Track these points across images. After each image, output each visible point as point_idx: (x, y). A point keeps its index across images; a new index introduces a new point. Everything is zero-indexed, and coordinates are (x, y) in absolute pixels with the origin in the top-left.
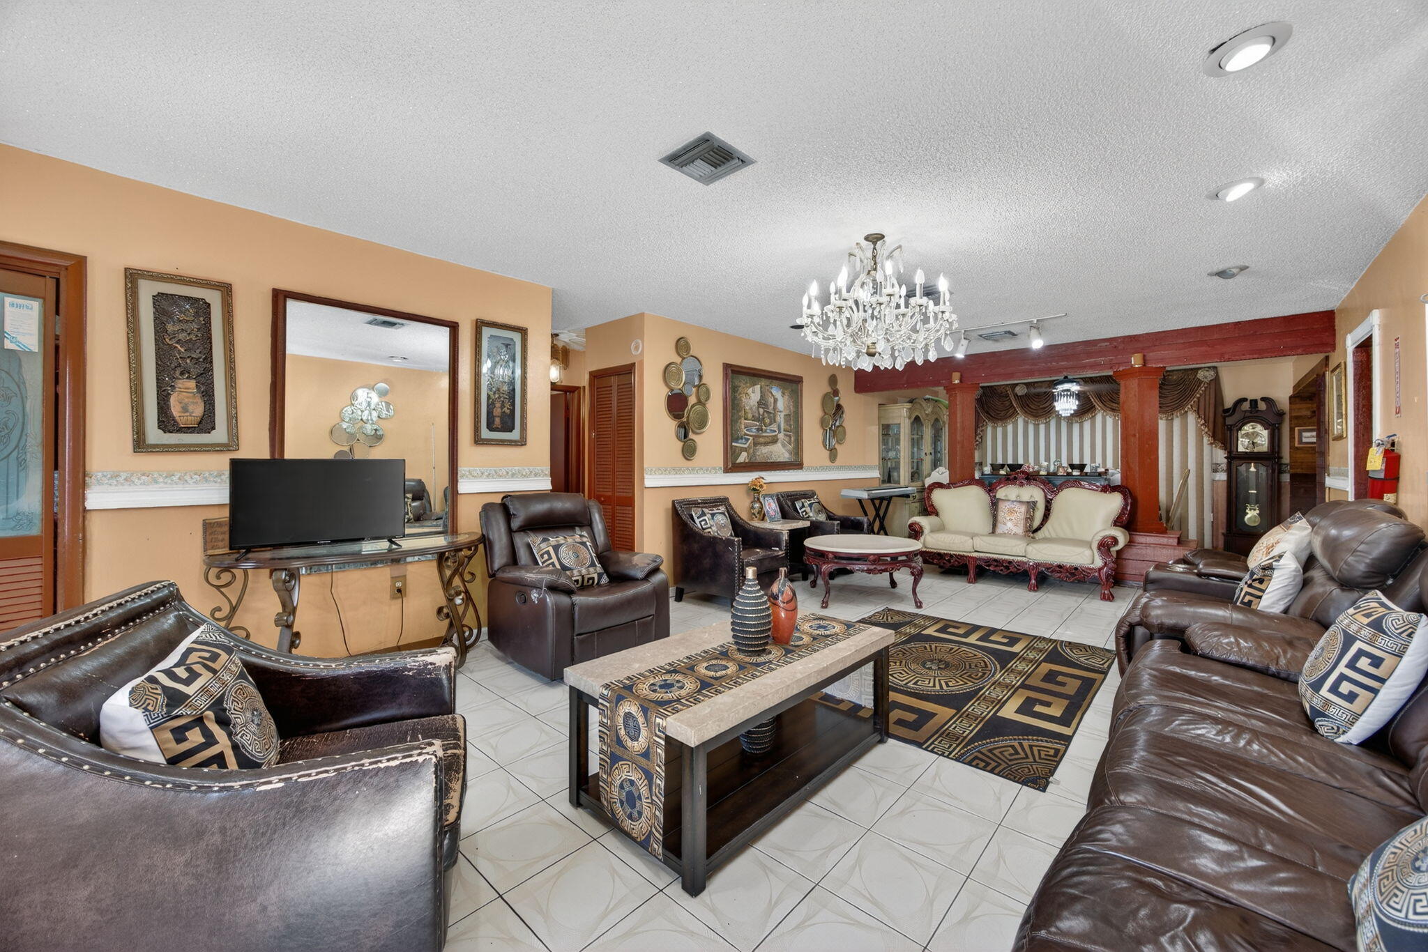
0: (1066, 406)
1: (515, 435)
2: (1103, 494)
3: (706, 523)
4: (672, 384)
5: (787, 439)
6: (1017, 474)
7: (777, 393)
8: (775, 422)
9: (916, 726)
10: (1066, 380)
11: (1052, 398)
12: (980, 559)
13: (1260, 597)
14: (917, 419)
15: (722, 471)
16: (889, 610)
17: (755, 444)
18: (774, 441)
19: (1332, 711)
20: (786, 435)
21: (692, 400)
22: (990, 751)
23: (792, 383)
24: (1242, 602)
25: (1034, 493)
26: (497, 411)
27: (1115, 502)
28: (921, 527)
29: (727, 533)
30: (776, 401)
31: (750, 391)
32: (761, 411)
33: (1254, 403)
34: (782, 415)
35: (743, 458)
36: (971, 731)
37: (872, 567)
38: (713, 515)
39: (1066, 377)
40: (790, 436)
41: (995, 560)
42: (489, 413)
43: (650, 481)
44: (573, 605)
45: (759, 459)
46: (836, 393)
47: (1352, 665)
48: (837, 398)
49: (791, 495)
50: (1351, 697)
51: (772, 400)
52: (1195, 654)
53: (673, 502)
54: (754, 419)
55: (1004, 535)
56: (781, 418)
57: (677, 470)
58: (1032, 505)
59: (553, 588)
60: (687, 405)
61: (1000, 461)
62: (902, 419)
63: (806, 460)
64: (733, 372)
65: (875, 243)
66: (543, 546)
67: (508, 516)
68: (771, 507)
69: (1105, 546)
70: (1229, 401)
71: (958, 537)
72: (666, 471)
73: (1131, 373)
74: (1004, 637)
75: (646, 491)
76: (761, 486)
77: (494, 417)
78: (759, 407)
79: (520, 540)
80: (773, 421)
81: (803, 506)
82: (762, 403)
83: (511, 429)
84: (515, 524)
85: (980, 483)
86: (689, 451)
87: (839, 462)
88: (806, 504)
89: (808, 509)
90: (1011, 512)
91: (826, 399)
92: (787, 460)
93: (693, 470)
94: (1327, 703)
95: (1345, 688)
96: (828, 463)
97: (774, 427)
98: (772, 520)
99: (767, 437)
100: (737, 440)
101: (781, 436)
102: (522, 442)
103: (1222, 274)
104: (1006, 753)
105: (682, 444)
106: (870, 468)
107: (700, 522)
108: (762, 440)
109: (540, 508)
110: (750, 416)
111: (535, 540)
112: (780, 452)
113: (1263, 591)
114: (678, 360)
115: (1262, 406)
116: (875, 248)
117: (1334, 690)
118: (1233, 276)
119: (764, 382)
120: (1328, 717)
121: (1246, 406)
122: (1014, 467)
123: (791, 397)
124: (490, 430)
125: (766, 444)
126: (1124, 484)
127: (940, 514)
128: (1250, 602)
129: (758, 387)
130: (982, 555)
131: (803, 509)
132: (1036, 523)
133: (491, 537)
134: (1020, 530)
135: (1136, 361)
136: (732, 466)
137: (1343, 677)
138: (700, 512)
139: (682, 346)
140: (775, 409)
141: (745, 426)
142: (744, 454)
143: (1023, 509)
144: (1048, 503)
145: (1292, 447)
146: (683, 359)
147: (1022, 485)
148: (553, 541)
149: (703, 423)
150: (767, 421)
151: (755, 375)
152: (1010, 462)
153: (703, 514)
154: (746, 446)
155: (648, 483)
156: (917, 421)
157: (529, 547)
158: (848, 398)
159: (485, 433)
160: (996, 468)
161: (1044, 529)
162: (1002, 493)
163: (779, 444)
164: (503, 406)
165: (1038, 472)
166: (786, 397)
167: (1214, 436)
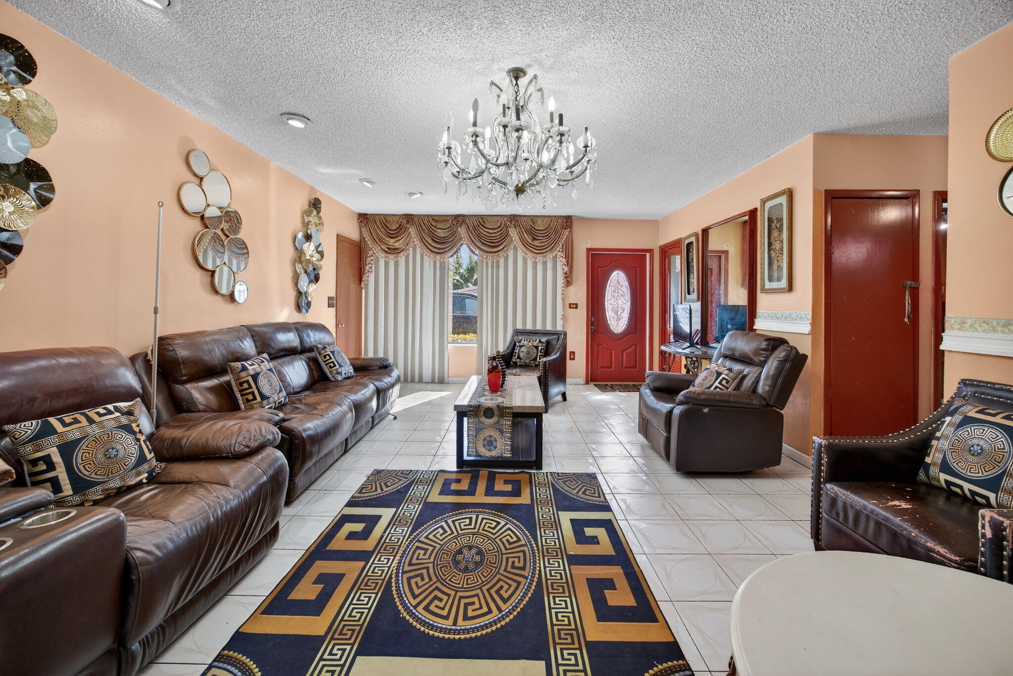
9: (447, 483)
22: (400, 480)
36: (413, 489)
104: (392, 481)
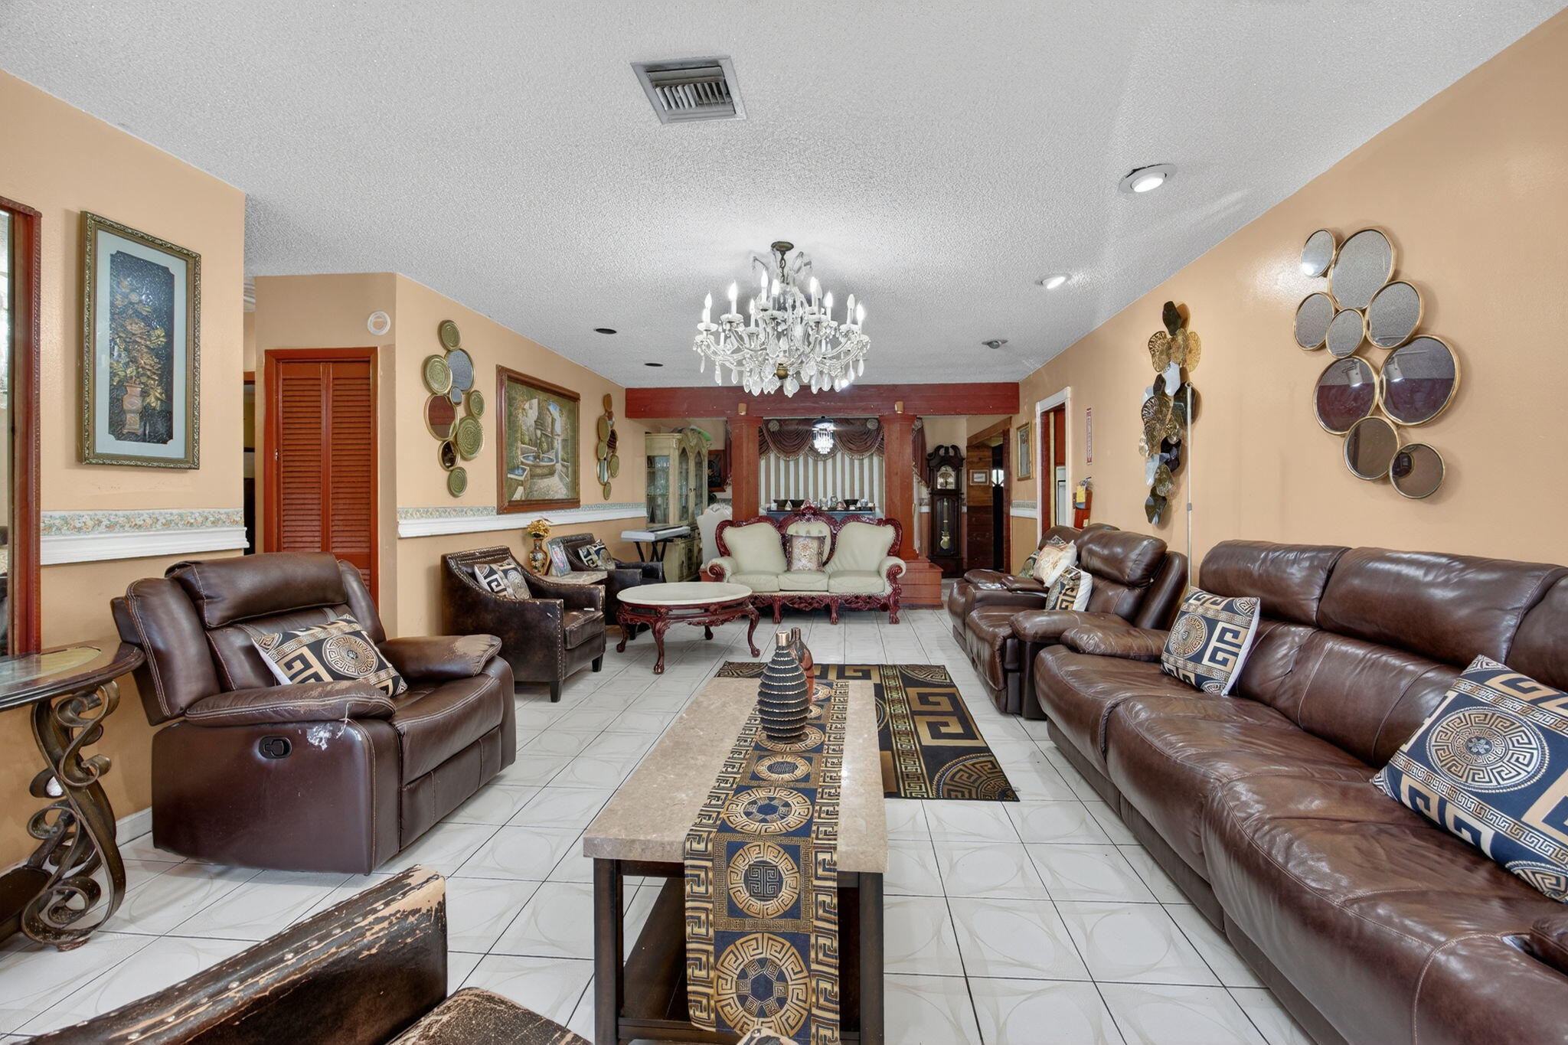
0: (823, 444)
1: (174, 449)
2: (878, 527)
3: (499, 585)
4: (435, 386)
5: (564, 470)
6: (799, 510)
7: (556, 412)
8: (553, 449)
10: (823, 420)
11: (812, 436)
12: (784, 598)
13: (1072, 602)
14: (684, 450)
15: (495, 511)
16: (730, 664)
17: (533, 476)
18: (552, 473)
19: (1215, 675)
20: (563, 465)
21: (460, 412)
23: (569, 399)
24: (1061, 608)
25: (820, 528)
26: (133, 402)
27: (888, 534)
28: (722, 569)
29: (524, 595)
30: (553, 420)
31: (527, 406)
32: (539, 433)
33: (947, 449)
34: (560, 439)
35: (519, 494)
37: (714, 618)
38: (505, 572)
39: (823, 417)
40: (567, 467)
41: (800, 598)
42: (116, 402)
43: (408, 528)
44: (399, 736)
45: (536, 496)
46: (610, 415)
47: (1221, 639)
48: (611, 422)
49: (571, 541)
50: (1225, 662)
51: (550, 420)
52: (1084, 652)
53: (444, 559)
54: (531, 443)
55: (799, 571)
56: (558, 444)
57: (443, 512)
58: (821, 540)
59: (360, 716)
60: (453, 418)
61: (782, 497)
62: (672, 450)
63: (584, 499)
64: (509, 378)
65: (783, 253)
66: (289, 646)
67: (194, 599)
68: (559, 556)
69: (893, 575)
70: (930, 449)
71: (763, 577)
72: (427, 513)
73: (894, 418)
74: (855, 671)
75: (399, 543)
76: (546, 531)
77: (123, 412)
78: (536, 428)
79: (232, 643)
80: (551, 447)
81: (589, 554)
82: (540, 423)
83: (166, 437)
84: (213, 614)
85: (768, 518)
86: (457, 485)
87: (611, 500)
88: (591, 551)
89: (595, 557)
90: (805, 547)
91: (600, 424)
92: (564, 497)
93: (461, 512)
94: (1210, 669)
95: (1220, 656)
96: (601, 500)
97: (552, 455)
98: (563, 574)
99: (544, 467)
100: (512, 470)
101: (559, 466)
102: (189, 462)
103: (990, 344)
105: (448, 473)
106: (636, 506)
107: (489, 584)
108: (539, 471)
109: (248, 582)
110: (527, 439)
111: (265, 638)
112: (556, 487)
113: (1075, 597)
114: (442, 352)
115: (952, 453)
116: (783, 259)
117: (1212, 659)
118: (998, 346)
119: (542, 396)
120: (1212, 679)
121: (942, 452)
122: (796, 504)
123: (568, 417)
124: (118, 438)
125: (543, 476)
126: (889, 517)
127: (733, 554)
128: (1067, 607)
129: (535, 402)
130: (788, 593)
131: (589, 558)
132: (825, 558)
133: (160, 645)
134: (813, 565)
135: (898, 408)
136: (508, 507)
137: (1216, 650)
138: (486, 571)
139: (447, 333)
140: (552, 432)
141: (522, 453)
142: (520, 489)
143: (815, 544)
144: (834, 537)
145: (969, 486)
146: (449, 351)
147: (809, 520)
148: (305, 636)
149: (476, 443)
150: (545, 446)
151: (534, 385)
152: (792, 497)
153: (492, 572)
154: (522, 478)
155: (404, 531)
156: (683, 453)
157: (251, 652)
158: (622, 424)
159: (105, 442)
160: (781, 504)
161: (831, 563)
162: (792, 530)
163: (556, 476)
164: (145, 394)
165: (821, 508)
166: (564, 419)
167: (921, 476)
